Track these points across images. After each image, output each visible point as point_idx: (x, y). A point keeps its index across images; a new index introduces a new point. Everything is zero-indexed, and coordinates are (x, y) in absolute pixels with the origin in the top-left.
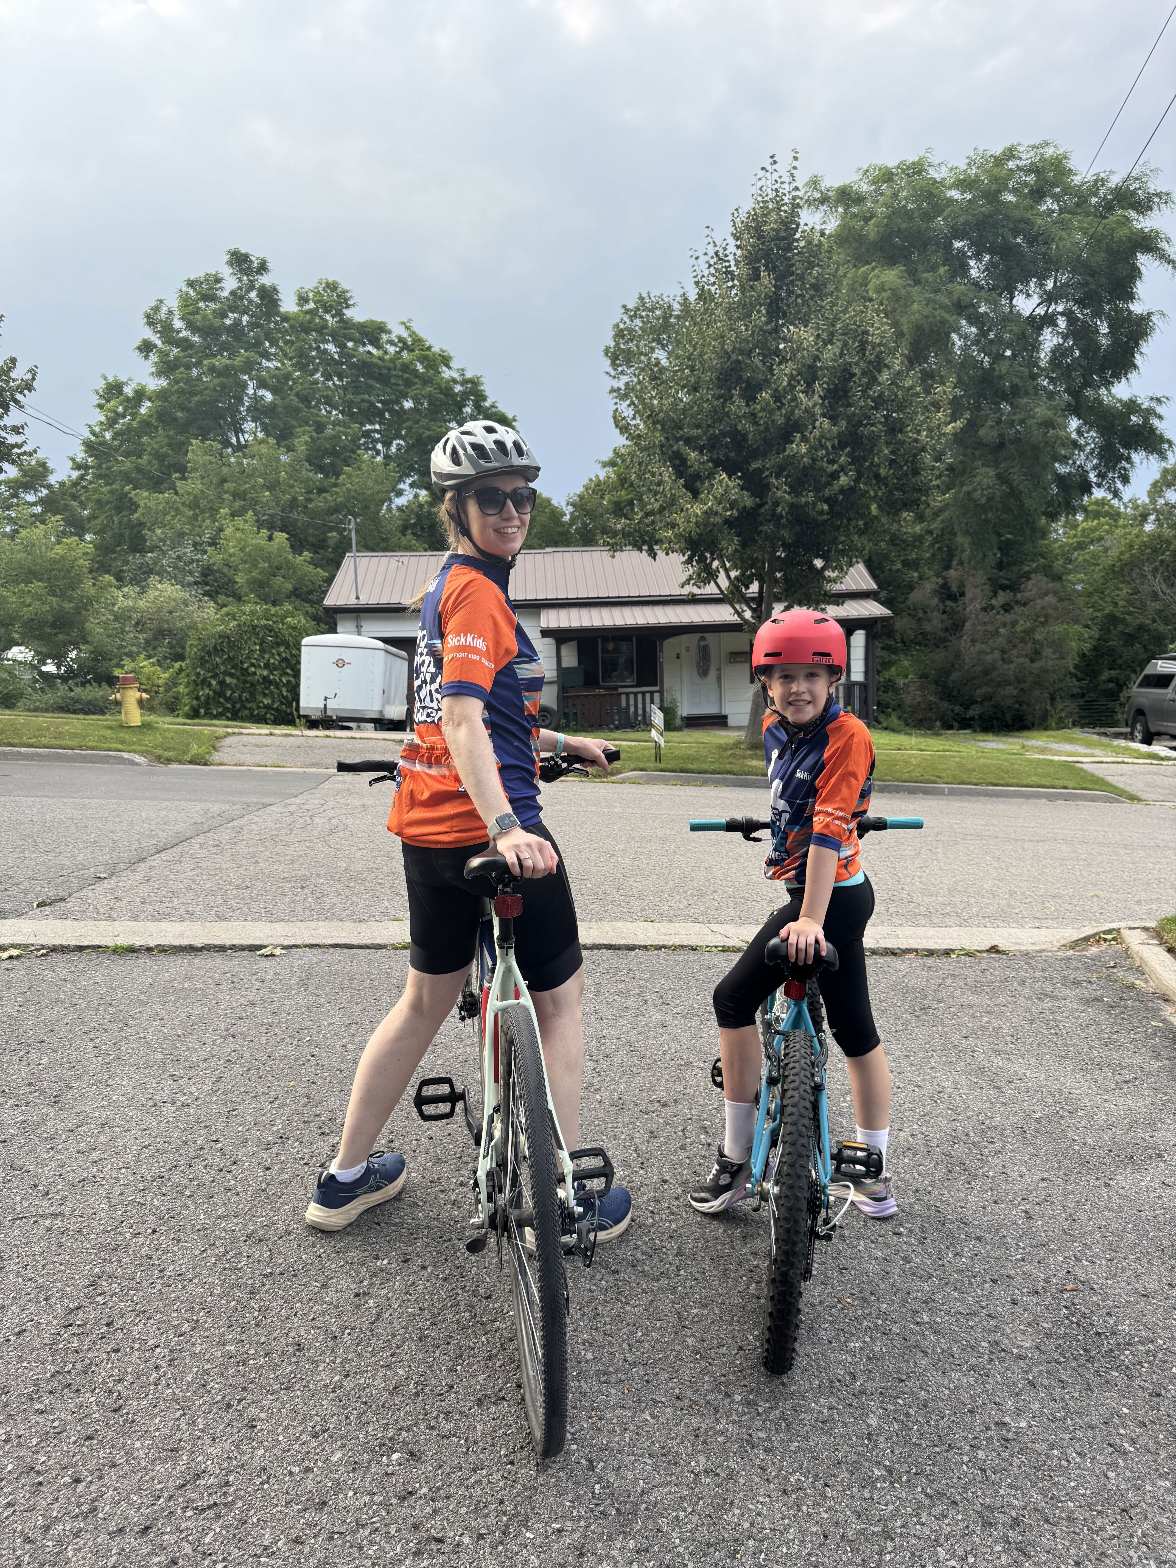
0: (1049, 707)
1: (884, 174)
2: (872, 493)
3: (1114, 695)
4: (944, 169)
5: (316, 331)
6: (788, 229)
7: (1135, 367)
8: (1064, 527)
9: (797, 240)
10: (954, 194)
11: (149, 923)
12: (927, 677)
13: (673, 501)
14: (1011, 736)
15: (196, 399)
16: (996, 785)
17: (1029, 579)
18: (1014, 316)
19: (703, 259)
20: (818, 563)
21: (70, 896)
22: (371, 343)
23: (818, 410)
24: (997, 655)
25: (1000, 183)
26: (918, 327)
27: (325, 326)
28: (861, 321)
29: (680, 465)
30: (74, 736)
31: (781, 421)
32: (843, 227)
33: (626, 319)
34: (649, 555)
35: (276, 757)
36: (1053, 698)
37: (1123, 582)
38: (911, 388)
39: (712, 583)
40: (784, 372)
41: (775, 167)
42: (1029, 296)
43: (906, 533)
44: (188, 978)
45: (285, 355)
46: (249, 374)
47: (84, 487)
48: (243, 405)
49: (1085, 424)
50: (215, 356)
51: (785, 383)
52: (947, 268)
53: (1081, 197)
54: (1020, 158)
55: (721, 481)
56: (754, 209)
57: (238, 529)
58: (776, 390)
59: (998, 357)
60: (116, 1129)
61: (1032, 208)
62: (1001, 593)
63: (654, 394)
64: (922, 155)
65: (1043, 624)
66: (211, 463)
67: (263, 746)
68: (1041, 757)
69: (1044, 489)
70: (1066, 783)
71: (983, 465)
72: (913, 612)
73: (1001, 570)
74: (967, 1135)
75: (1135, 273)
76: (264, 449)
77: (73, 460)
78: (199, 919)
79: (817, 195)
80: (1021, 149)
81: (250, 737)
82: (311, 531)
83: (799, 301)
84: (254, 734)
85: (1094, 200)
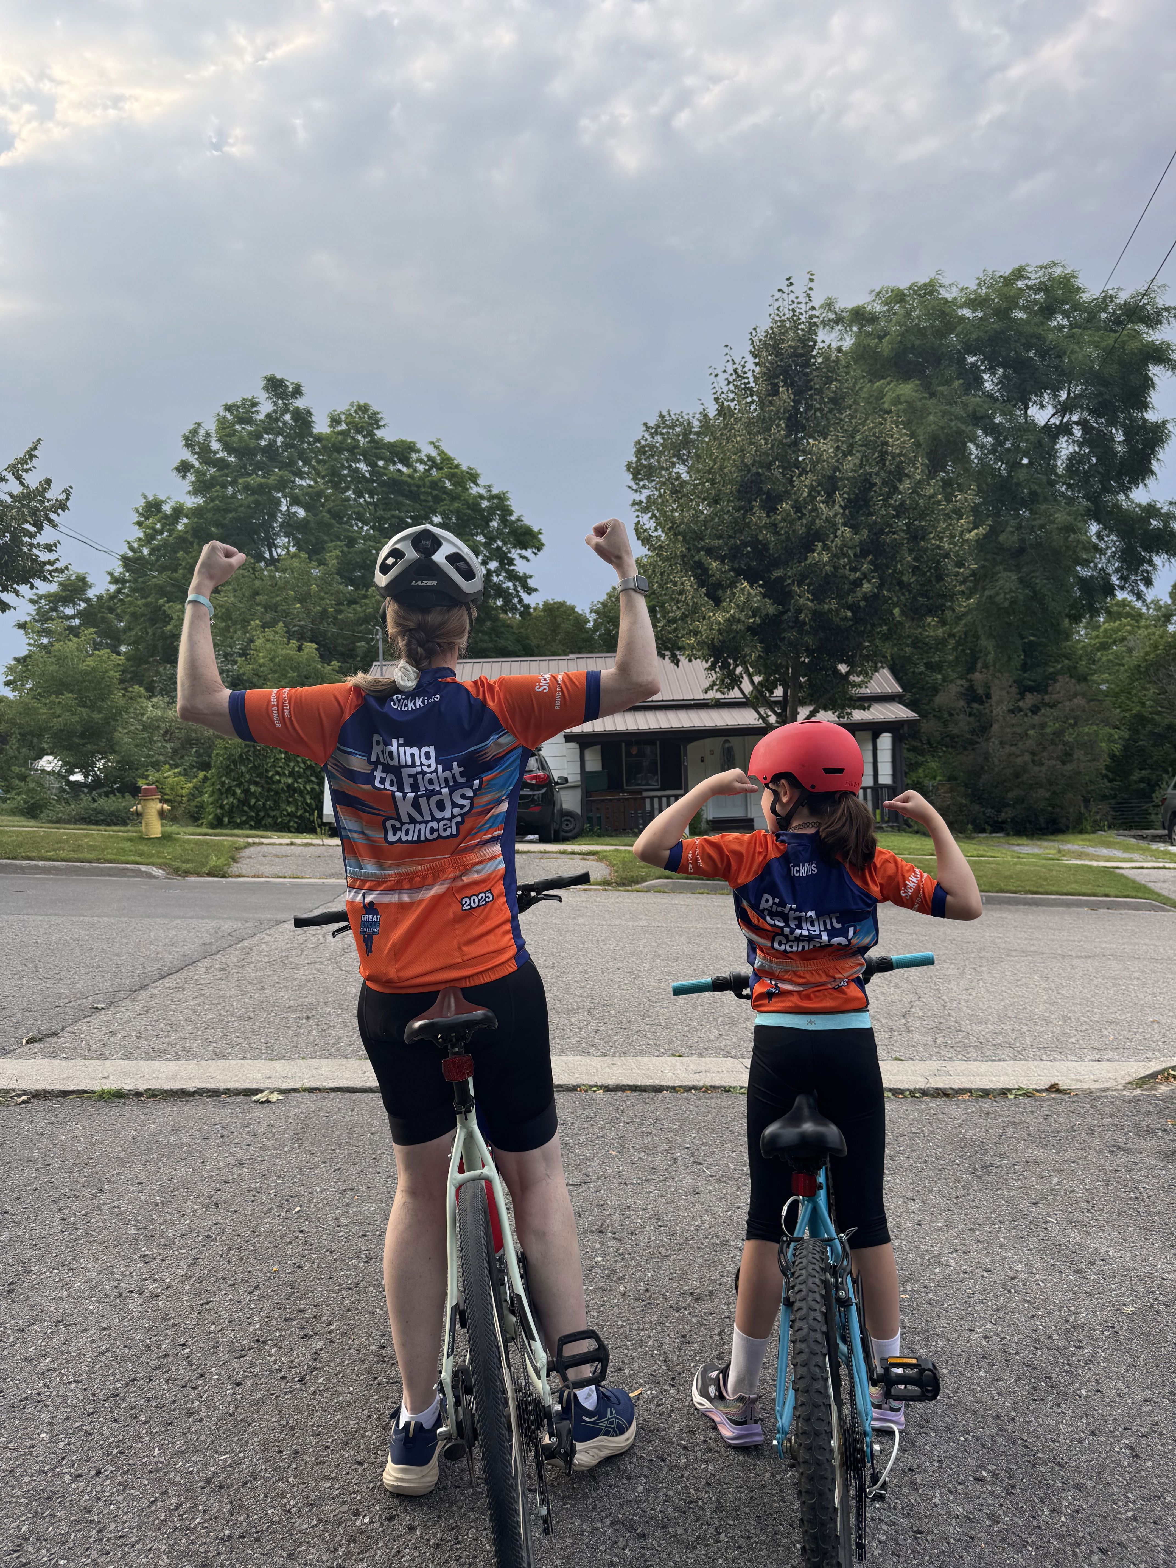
0: (1083, 810)
1: (897, 295)
2: (895, 599)
3: (1146, 796)
4: (954, 289)
5: (348, 450)
6: (805, 346)
7: (1153, 473)
8: (1086, 628)
9: (814, 357)
10: (966, 312)
11: (142, 1062)
12: (956, 779)
13: (696, 608)
14: (1046, 840)
15: (230, 515)
16: (1036, 893)
17: (1056, 681)
18: (1030, 425)
19: (722, 377)
20: (843, 668)
21: (63, 1030)
22: (401, 462)
23: (839, 520)
24: (1027, 757)
25: (1011, 301)
26: (934, 438)
27: (357, 446)
28: (881, 433)
29: (701, 574)
30: (93, 848)
31: (801, 531)
32: (857, 345)
33: (647, 436)
34: (672, 662)
35: (295, 867)
36: (1086, 801)
37: (1150, 682)
38: (932, 496)
39: (736, 688)
40: (804, 484)
41: (791, 288)
42: (1042, 406)
43: (928, 636)
44: (175, 1130)
45: (318, 474)
46: (283, 492)
47: (121, 600)
48: (276, 521)
49: (1105, 528)
50: (250, 475)
51: (805, 494)
52: (961, 381)
53: (1092, 312)
54: (1029, 278)
55: (743, 589)
56: (772, 328)
57: (268, 640)
58: (796, 501)
59: (1015, 466)
60: (73, 1329)
61: (1042, 323)
62: (1028, 695)
63: (675, 506)
64: (933, 276)
65: (1072, 726)
66: (243, 577)
67: (283, 856)
68: (1079, 862)
69: (1068, 591)
70: (1107, 891)
71: (1005, 570)
72: (938, 714)
73: (1025, 672)
74: (1050, 1337)
75: (1147, 384)
76: (296, 563)
77: (111, 574)
78: (195, 1057)
79: (832, 316)
80: (1030, 270)
81: (270, 847)
82: (340, 641)
83: (818, 414)
84: (274, 844)
85: (1103, 316)
